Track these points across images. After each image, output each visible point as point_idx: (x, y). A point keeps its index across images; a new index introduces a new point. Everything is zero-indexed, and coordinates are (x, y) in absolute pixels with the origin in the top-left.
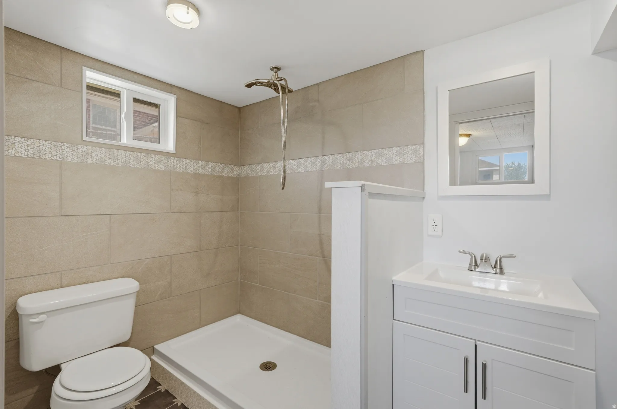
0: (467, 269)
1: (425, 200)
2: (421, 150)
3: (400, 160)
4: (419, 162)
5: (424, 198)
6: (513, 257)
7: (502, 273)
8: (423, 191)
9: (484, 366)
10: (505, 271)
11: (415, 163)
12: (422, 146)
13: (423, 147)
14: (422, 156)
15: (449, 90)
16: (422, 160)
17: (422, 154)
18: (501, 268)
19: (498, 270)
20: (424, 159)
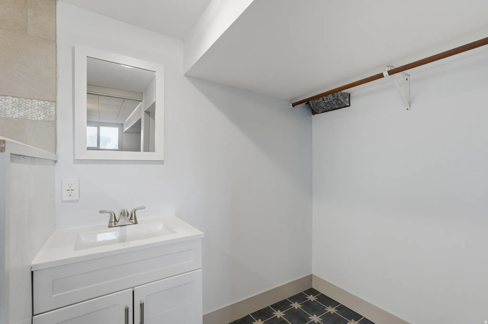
0: (108, 226)
1: (57, 163)
2: (53, 109)
3: (18, 114)
4: (49, 121)
5: (56, 161)
6: (144, 208)
7: (136, 223)
8: (56, 153)
9: (142, 305)
10: (138, 220)
11: (43, 121)
12: (54, 104)
13: (56, 106)
14: (54, 115)
15: (88, 56)
16: (54, 120)
17: (54, 112)
18: (135, 219)
19: (133, 221)
20: (56, 119)
